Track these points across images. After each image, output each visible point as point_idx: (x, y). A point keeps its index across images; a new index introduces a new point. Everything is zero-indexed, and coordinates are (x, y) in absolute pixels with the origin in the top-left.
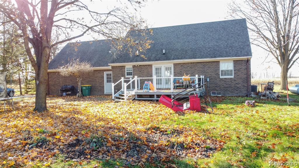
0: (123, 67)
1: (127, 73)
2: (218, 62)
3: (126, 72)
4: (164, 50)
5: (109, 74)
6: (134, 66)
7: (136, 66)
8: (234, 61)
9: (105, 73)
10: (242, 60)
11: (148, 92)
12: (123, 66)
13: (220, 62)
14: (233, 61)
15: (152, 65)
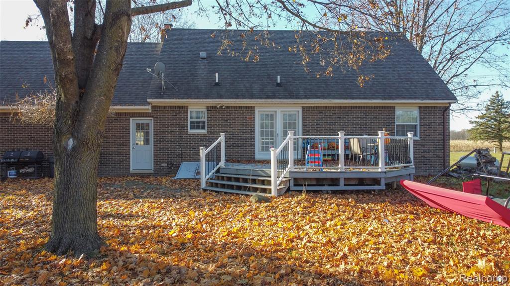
0: (184, 109)
1: (192, 122)
2: (392, 109)
3: (189, 120)
4: (279, 77)
5: (143, 124)
6: (210, 109)
7: (218, 107)
8: (420, 107)
9: (133, 122)
10: (435, 107)
11: (321, 171)
12: (183, 107)
13: (396, 108)
14: (418, 108)
15: (254, 107)
